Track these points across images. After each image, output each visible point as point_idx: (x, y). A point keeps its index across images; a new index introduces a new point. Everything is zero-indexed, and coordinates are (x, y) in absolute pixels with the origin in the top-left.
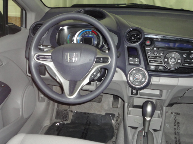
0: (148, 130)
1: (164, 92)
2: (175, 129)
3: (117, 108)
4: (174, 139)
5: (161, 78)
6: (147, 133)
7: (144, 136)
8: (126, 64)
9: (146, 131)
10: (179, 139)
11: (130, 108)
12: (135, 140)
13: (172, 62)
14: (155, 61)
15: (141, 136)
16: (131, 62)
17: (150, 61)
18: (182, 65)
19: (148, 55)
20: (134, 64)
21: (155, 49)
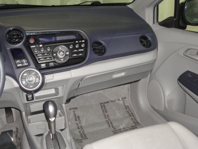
0: (55, 131)
1: (60, 88)
2: (77, 124)
3: (13, 122)
4: (78, 133)
5: (54, 74)
6: (54, 134)
7: (53, 139)
8: (14, 68)
9: (53, 132)
10: (83, 132)
11: (28, 117)
12: (45, 147)
13: (61, 55)
14: (44, 58)
15: (50, 140)
16: (19, 65)
17: (39, 59)
18: (72, 57)
19: (35, 54)
20: (23, 66)
21: (41, 46)
